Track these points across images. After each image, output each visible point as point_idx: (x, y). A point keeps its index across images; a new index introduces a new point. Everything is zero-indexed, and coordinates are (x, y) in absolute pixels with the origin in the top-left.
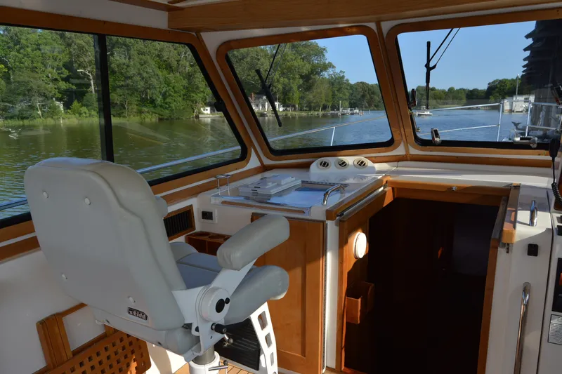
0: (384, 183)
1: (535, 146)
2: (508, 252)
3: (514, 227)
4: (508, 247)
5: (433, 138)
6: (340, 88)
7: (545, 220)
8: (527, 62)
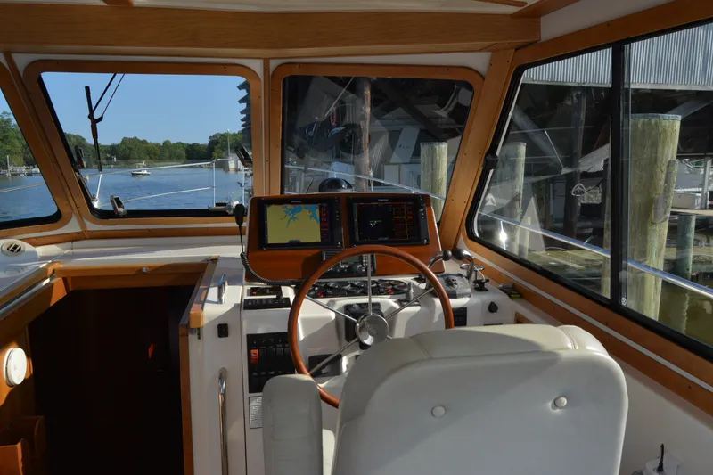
0: (50, 272)
1: (231, 212)
2: (199, 338)
3: (202, 308)
4: (198, 332)
5: (115, 208)
6: (6, 137)
7: (235, 294)
8: (244, 116)
